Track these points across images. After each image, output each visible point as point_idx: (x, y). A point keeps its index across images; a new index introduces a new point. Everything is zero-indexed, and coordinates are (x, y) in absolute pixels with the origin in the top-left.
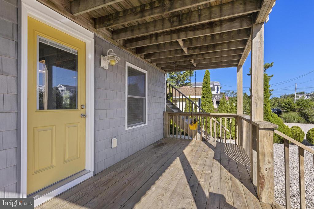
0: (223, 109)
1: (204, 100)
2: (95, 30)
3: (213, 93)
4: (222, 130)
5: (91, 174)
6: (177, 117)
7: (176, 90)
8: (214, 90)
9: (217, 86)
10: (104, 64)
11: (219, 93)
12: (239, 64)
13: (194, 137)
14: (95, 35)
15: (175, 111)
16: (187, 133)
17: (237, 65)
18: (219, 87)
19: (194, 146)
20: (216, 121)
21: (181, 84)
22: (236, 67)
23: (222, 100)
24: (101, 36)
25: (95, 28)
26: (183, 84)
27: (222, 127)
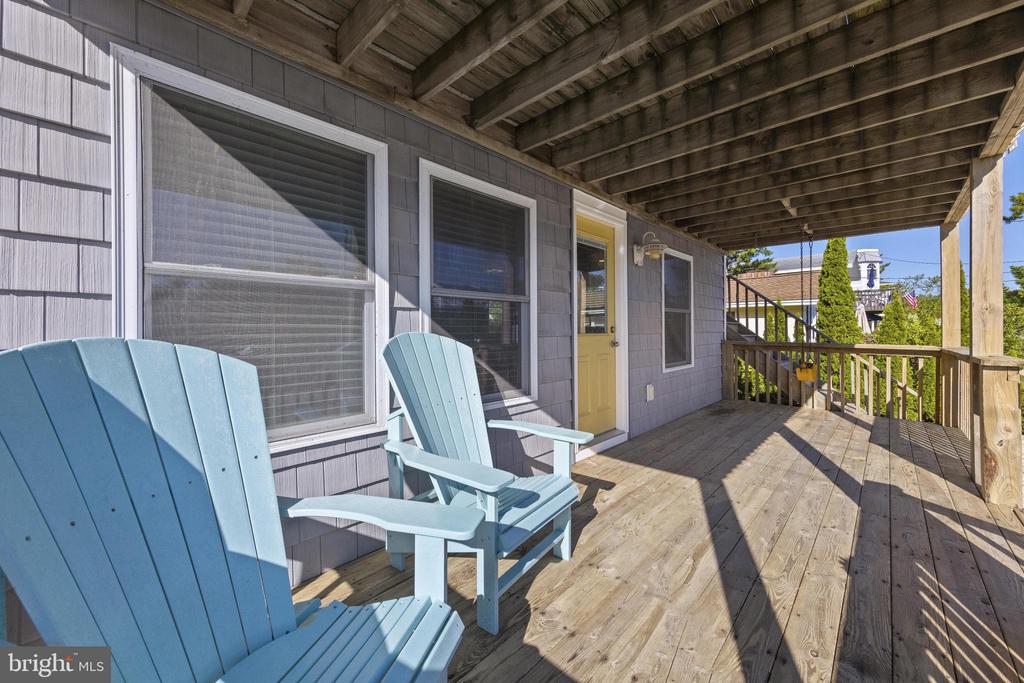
0: (896, 334)
1: (829, 310)
2: (630, 206)
3: (855, 285)
4: (892, 388)
5: (624, 438)
6: (757, 353)
7: (738, 282)
8: (858, 278)
9: (867, 264)
10: (639, 258)
11: (877, 285)
12: (947, 220)
13: (806, 402)
14: (628, 215)
15: (750, 341)
16: (785, 392)
17: (940, 223)
18: (878, 266)
19: (811, 420)
20: (873, 368)
21: (739, 266)
22: (939, 227)
23: (891, 311)
24: (635, 214)
25: (629, 202)
26: (745, 267)
27: (893, 382)
